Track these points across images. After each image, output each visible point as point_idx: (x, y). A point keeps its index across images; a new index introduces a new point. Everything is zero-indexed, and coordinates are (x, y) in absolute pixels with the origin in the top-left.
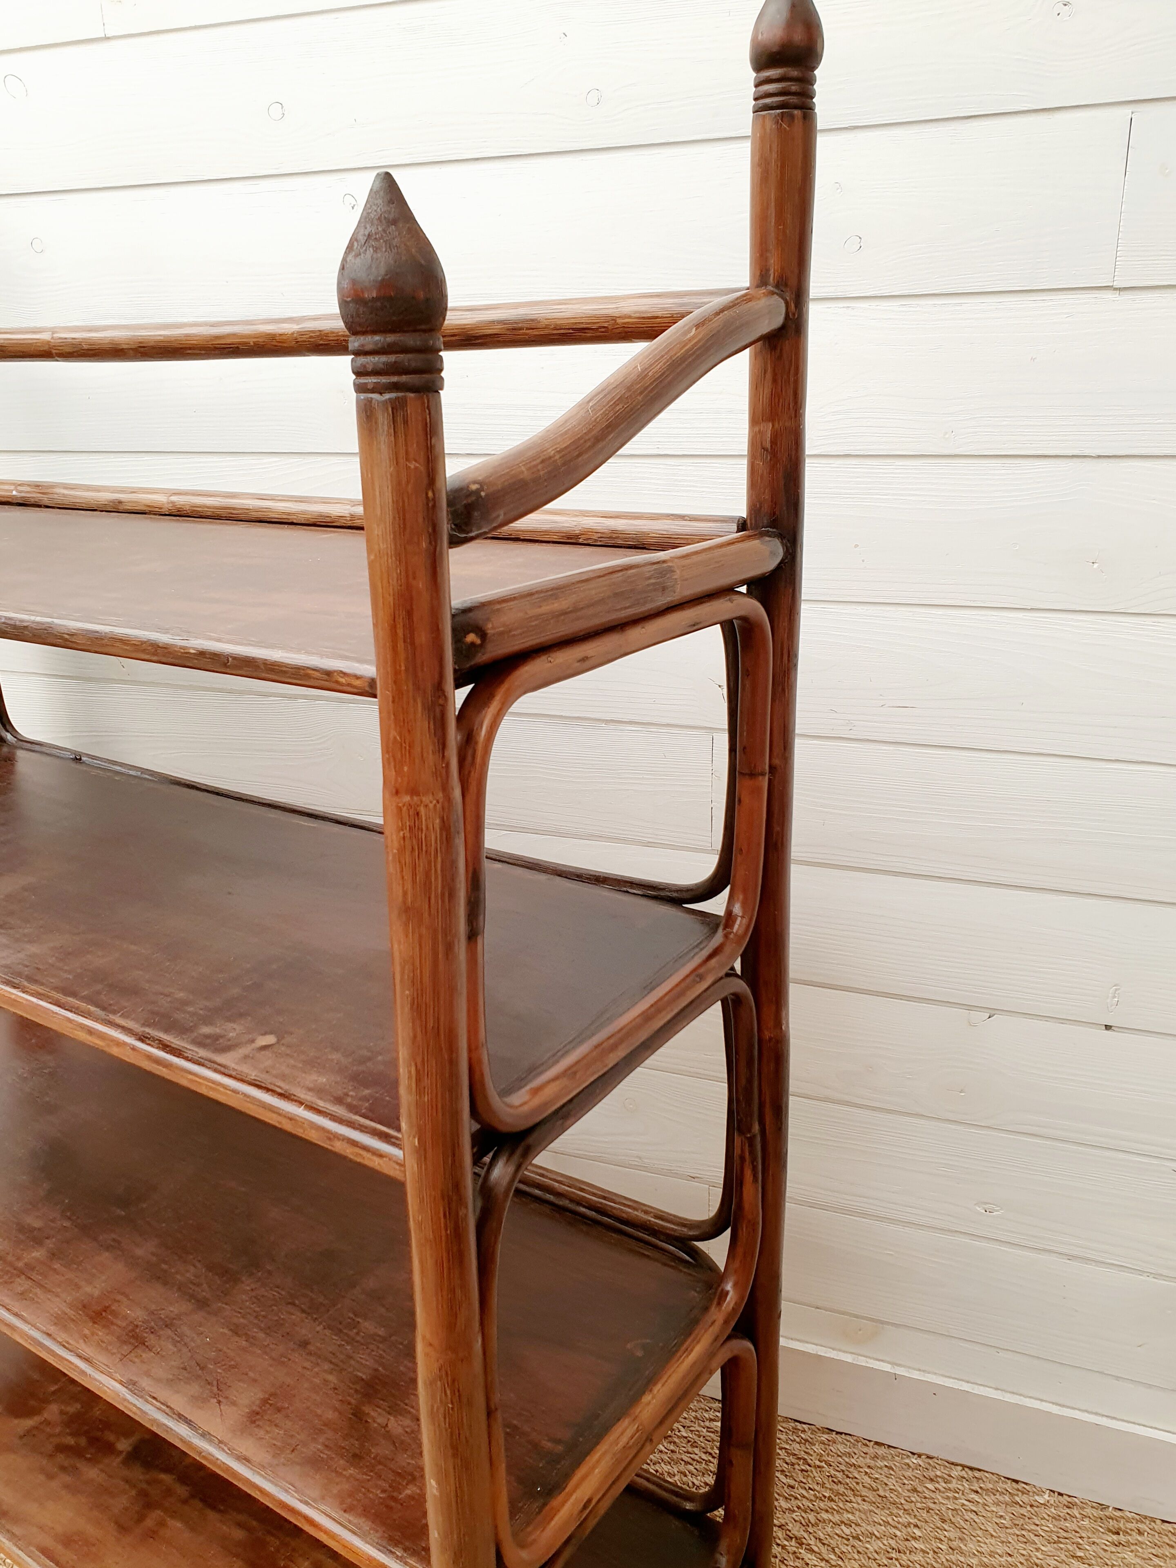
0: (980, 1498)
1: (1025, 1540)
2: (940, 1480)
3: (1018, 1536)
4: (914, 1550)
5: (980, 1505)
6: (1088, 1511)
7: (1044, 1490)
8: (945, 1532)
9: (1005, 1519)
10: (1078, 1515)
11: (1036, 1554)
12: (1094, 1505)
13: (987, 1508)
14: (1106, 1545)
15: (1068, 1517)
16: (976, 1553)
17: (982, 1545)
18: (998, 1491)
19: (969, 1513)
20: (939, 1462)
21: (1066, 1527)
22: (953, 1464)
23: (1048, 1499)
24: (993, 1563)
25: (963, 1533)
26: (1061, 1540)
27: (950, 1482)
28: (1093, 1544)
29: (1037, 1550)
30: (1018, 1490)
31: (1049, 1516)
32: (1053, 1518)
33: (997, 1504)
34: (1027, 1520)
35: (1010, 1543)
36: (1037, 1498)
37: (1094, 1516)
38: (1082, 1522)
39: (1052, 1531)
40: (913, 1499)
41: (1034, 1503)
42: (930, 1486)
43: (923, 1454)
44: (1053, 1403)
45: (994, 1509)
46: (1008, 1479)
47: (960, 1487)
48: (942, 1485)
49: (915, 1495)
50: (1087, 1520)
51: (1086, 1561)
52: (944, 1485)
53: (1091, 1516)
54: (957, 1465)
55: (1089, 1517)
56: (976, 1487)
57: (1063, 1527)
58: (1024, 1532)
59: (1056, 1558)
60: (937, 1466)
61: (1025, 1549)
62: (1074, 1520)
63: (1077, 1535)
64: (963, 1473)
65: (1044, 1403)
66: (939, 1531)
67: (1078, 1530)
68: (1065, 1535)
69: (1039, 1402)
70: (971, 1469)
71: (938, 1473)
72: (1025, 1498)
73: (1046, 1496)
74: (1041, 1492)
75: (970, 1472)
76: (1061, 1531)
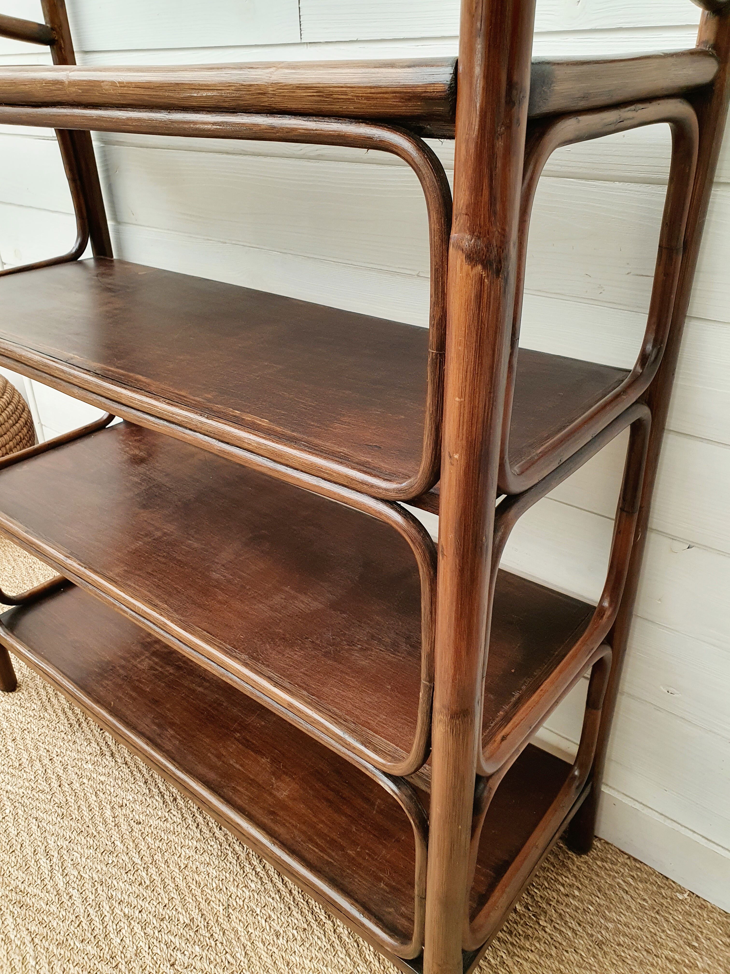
0: (634, 882)
1: (657, 922)
2: (608, 860)
3: (652, 916)
4: (570, 904)
5: (632, 887)
6: (715, 915)
7: (686, 890)
8: (597, 898)
9: (647, 902)
10: (705, 916)
11: (661, 934)
12: (722, 912)
13: (637, 891)
14: (719, 944)
15: (697, 915)
16: (616, 920)
17: (622, 916)
18: (649, 880)
19: (621, 891)
20: (613, 848)
21: (693, 922)
22: (623, 852)
23: (687, 897)
24: (626, 931)
25: (611, 903)
26: (684, 929)
27: (616, 865)
28: (709, 939)
29: (663, 931)
30: (665, 884)
31: (682, 910)
32: (685, 912)
33: (645, 890)
34: (664, 908)
35: (644, 920)
36: (678, 894)
37: (718, 920)
38: (707, 922)
39: (680, 922)
40: (583, 869)
41: (674, 897)
42: (599, 863)
43: (603, 839)
44: (703, 837)
45: (642, 893)
46: (662, 875)
47: (622, 870)
48: (608, 865)
49: (586, 866)
50: (712, 921)
51: (698, 951)
52: (610, 865)
53: (716, 919)
54: (626, 854)
55: (714, 920)
56: (634, 874)
57: (690, 921)
58: (658, 916)
59: (675, 941)
60: (611, 851)
61: (653, 929)
62: (702, 918)
63: (700, 929)
64: (628, 862)
65: (695, 835)
66: (593, 896)
67: (701, 926)
68: (689, 927)
69: (692, 833)
70: (635, 860)
71: (609, 856)
72: (669, 892)
73: (686, 895)
74: (682, 891)
75: (633, 862)
76: (687, 923)
